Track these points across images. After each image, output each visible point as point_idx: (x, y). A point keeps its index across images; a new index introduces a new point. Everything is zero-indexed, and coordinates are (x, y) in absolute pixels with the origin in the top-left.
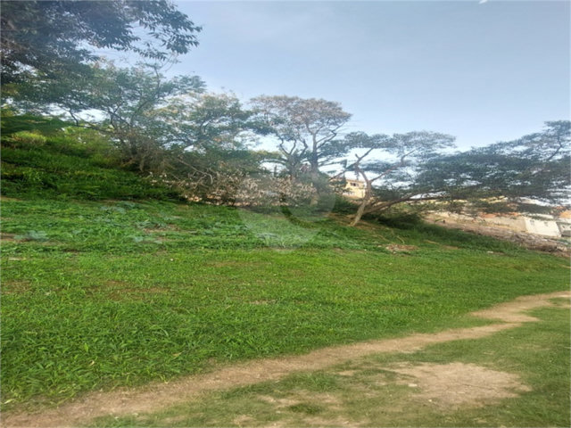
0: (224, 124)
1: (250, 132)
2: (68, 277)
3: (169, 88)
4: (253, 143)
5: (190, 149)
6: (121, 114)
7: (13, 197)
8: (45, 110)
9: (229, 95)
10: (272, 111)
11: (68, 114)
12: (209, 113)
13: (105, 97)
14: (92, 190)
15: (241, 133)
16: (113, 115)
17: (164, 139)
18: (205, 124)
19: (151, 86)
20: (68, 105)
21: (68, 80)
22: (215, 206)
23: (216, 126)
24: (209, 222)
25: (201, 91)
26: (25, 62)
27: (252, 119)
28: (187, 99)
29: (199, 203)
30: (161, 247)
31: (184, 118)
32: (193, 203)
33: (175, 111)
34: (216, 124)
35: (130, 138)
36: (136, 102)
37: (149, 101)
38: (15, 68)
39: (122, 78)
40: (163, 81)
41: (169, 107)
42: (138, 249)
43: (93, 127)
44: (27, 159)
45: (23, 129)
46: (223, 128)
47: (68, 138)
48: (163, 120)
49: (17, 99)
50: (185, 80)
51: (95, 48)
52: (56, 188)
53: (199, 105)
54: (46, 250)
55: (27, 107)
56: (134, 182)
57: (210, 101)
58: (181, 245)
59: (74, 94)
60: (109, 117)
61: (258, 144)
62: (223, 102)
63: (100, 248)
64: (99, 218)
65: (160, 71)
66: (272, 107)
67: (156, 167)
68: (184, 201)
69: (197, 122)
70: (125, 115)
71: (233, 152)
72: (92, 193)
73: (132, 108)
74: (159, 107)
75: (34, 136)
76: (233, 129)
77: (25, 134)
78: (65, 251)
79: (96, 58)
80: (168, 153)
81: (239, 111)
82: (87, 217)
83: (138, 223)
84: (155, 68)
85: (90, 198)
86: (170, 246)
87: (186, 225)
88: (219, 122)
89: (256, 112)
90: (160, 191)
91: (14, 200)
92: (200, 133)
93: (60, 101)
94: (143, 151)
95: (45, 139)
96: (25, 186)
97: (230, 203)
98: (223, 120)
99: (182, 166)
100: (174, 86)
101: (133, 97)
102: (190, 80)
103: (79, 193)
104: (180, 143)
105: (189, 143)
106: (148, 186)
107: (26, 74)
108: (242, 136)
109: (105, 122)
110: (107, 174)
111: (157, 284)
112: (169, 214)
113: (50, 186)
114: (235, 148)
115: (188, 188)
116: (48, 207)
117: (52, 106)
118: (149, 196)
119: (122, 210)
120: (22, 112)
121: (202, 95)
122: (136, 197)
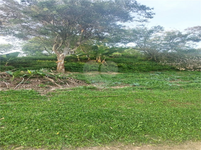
0: (178, 40)
1: (191, 42)
2: (154, 98)
3: (151, 31)
4: (195, 46)
5: (170, 51)
6: (140, 43)
7: (122, 72)
8: (117, 45)
9: (174, 30)
10: (196, 32)
11: (124, 45)
12: (170, 37)
13: (132, 38)
14: (144, 69)
15: (187, 43)
16: (138, 44)
17: (159, 49)
18: (171, 42)
19: (145, 32)
20: (122, 43)
21: (119, 35)
22: (192, 71)
23: (176, 42)
24: (194, 78)
25: (163, 30)
26: (105, 32)
27: (189, 36)
28: (159, 34)
29: (185, 70)
30: (180, 87)
31: (162, 41)
32: (182, 71)
33: (158, 39)
34: (175, 41)
35: (147, 50)
36: (143, 38)
37: (147, 37)
38: (103, 34)
39: (134, 31)
40: (148, 29)
41: (155, 38)
42: (172, 88)
43: (133, 48)
44: (119, 60)
45: (114, 52)
46: (179, 42)
47: (127, 53)
48: (155, 42)
49: (108, 43)
50: (155, 27)
51: (123, 23)
52: (132, 69)
53: (165, 35)
54: (141, 89)
55: (112, 45)
56: (156, 65)
57: (169, 33)
58: (188, 86)
59: (123, 39)
60: (137, 44)
61: (197, 46)
62: (174, 33)
63: (158, 88)
64: (152, 78)
65: (146, 26)
66: (195, 31)
67: (161, 59)
68: (178, 70)
69: (168, 41)
70: (142, 43)
71: (188, 50)
72: (144, 70)
73: (143, 40)
74: (151, 38)
75: (117, 53)
76: (183, 41)
77: (115, 53)
78: (147, 89)
79: (125, 26)
80: (162, 54)
81: (181, 35)
82: (147, 77)
83: (166, 79)
84: (143, 26)
85: (144, 71)
86: (184, 87)
87: (185, 79)
88: (176, 40)
89: (190, 34)
90: (167, 67)
91: (122, 74)
92: (171, 45)
93: (120, 42)
94: (153, 54)
95: (121, 54)
96: (123, 69)
97: (198, 70)
98: (177, 39)
99: (171, 58)
100: (153, 30)
101: (141, 37)
102: (157, 27)
103: (140, 70)
104: (165, 49)
105: (169, 49)
106: (162, 66)
107: (107, 35)
108: (188, 44)
109: (136, 46)
110: (146, 63)
111: (188, 101)
112: (176, 75)
113: (130, 68)
114: (188, 49)
115: (177, 65)
116: (133, 75)
117: (118, 43)
118: (164, 69)
119: (157, 75)
120: (111, 47)
121: (164, 32)
122: (160, 70)
